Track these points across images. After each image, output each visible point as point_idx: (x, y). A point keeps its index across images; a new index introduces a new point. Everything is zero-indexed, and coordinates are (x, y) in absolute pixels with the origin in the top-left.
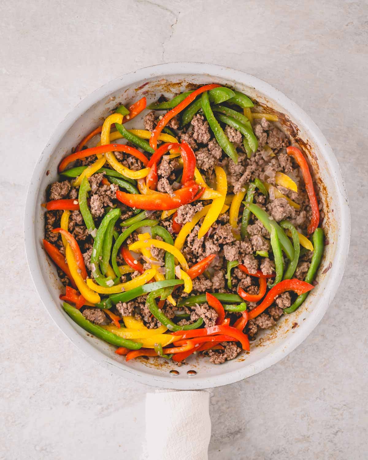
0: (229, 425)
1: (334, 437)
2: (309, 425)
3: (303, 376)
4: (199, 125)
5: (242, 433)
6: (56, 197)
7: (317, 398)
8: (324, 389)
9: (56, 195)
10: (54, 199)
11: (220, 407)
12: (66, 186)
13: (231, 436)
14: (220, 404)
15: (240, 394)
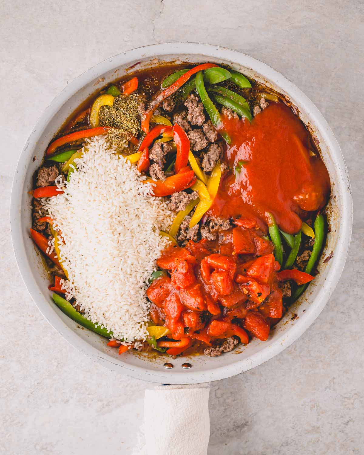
0: (235, 418)
1: (345, 427)
2: (319, 415)
3: (311, 366)
4: (193, 107)
5: (248, 425)
6: (43, 184)
7: (326, 388)
8: (334, 378)
9: (43, 182)
10: (41, 187)
11: (225, 400)
12: (54, 172)
13: (238, 429)
14: (225, 397)
15: (245, 386)
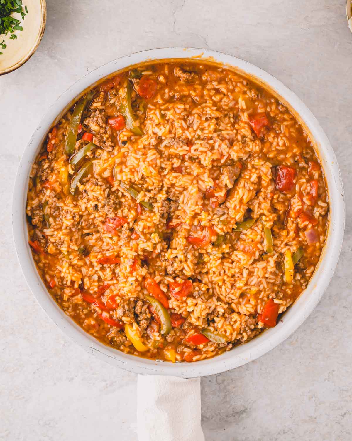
0: (235, 404)
1: (342, 419)
2: (316, 406)
5: (247, 412)
8: (333, 371)
11: (225, 386)
13: (236, 415)
14: (225, 383)
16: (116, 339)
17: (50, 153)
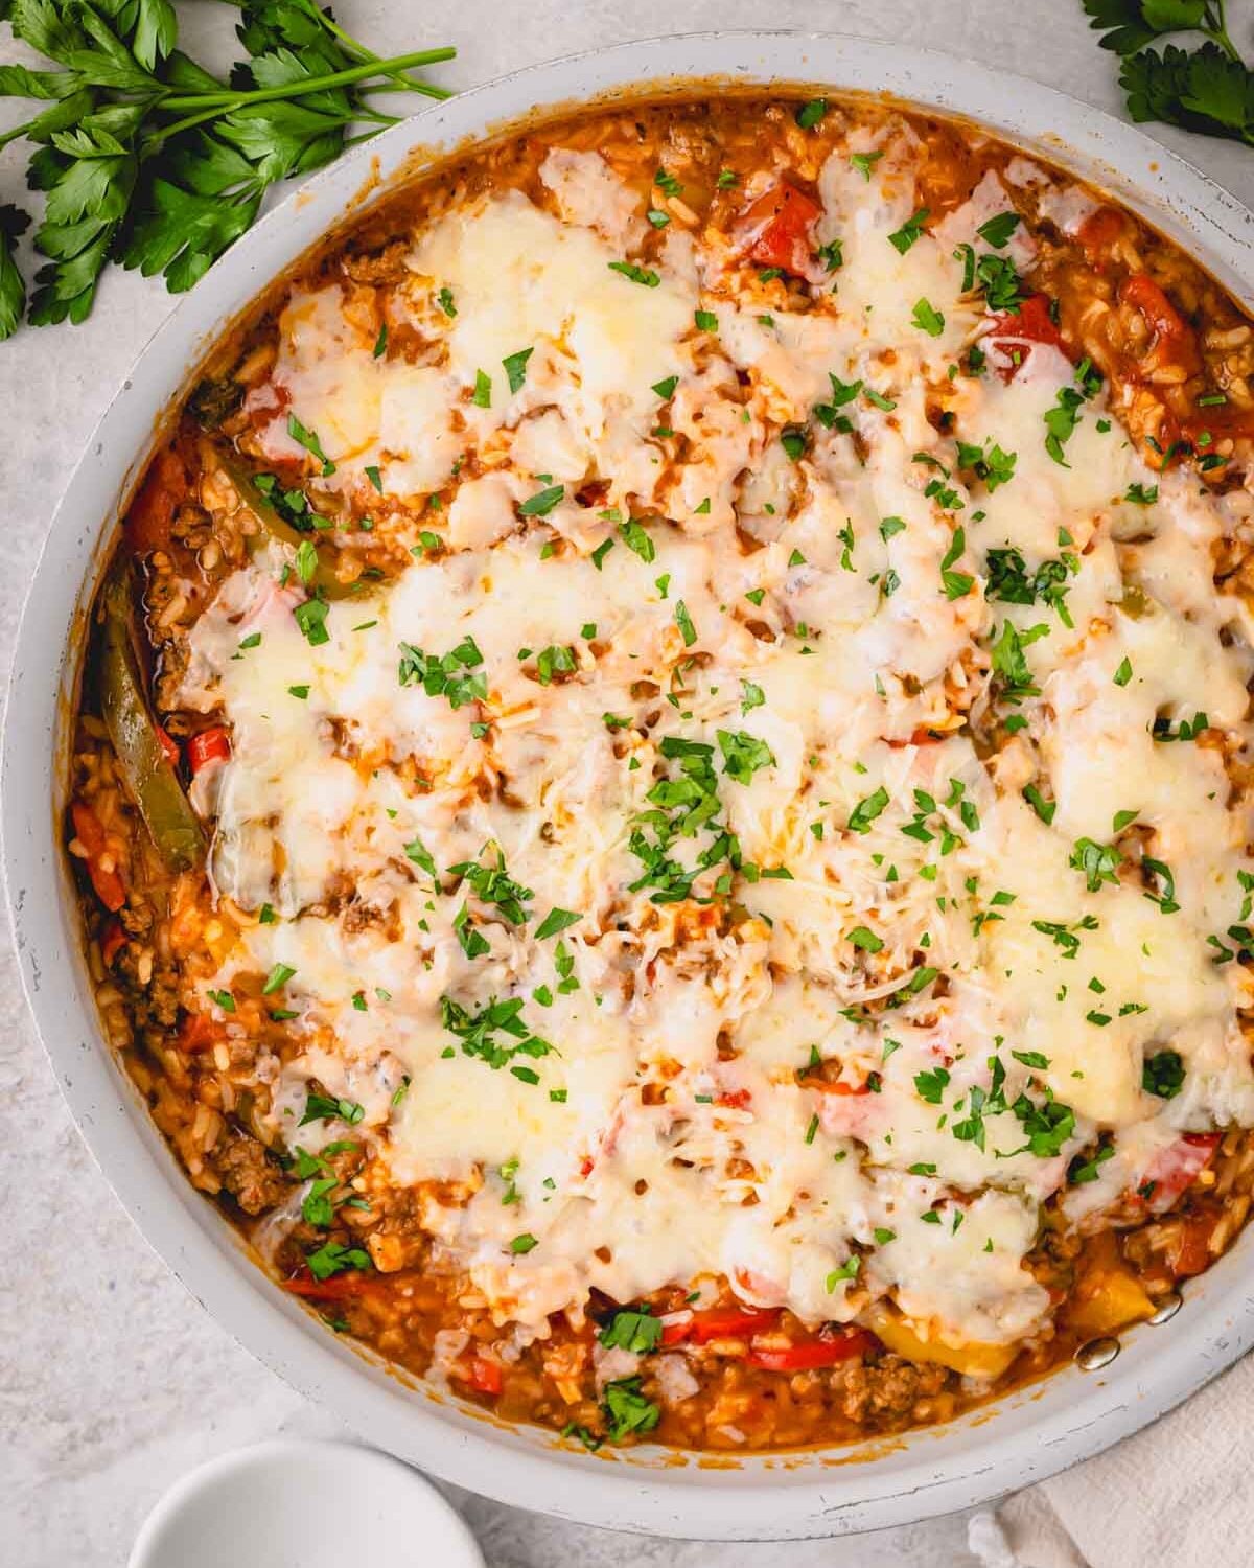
16: (879, 1402)
17: (126, 913)
